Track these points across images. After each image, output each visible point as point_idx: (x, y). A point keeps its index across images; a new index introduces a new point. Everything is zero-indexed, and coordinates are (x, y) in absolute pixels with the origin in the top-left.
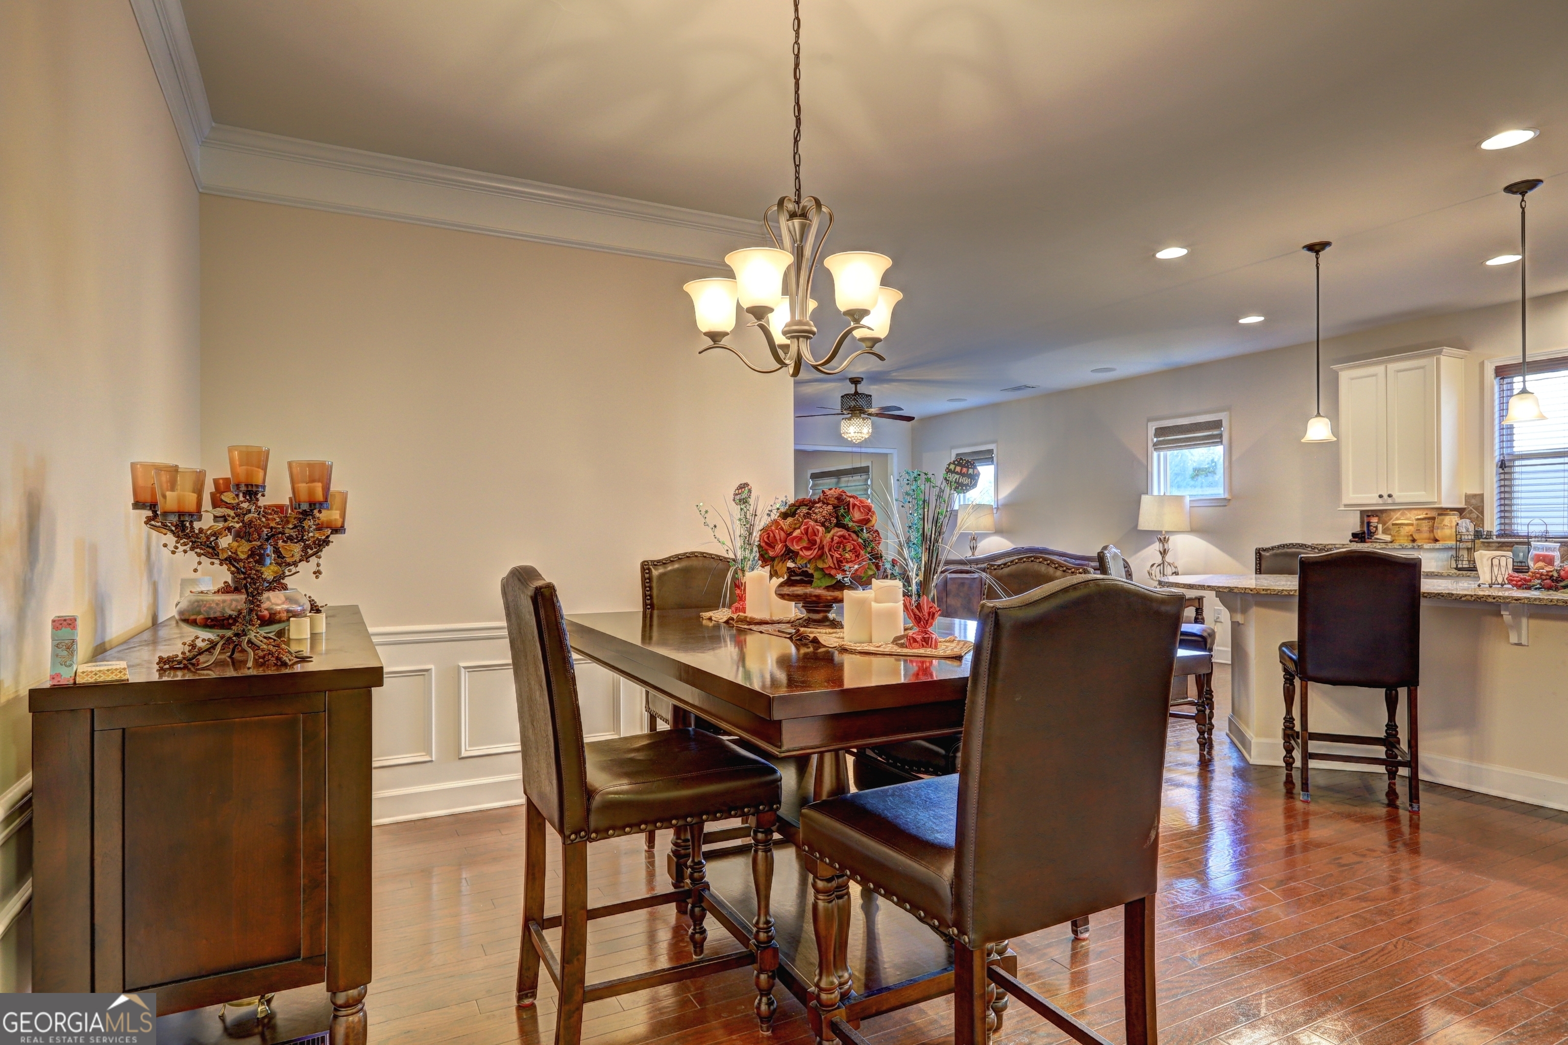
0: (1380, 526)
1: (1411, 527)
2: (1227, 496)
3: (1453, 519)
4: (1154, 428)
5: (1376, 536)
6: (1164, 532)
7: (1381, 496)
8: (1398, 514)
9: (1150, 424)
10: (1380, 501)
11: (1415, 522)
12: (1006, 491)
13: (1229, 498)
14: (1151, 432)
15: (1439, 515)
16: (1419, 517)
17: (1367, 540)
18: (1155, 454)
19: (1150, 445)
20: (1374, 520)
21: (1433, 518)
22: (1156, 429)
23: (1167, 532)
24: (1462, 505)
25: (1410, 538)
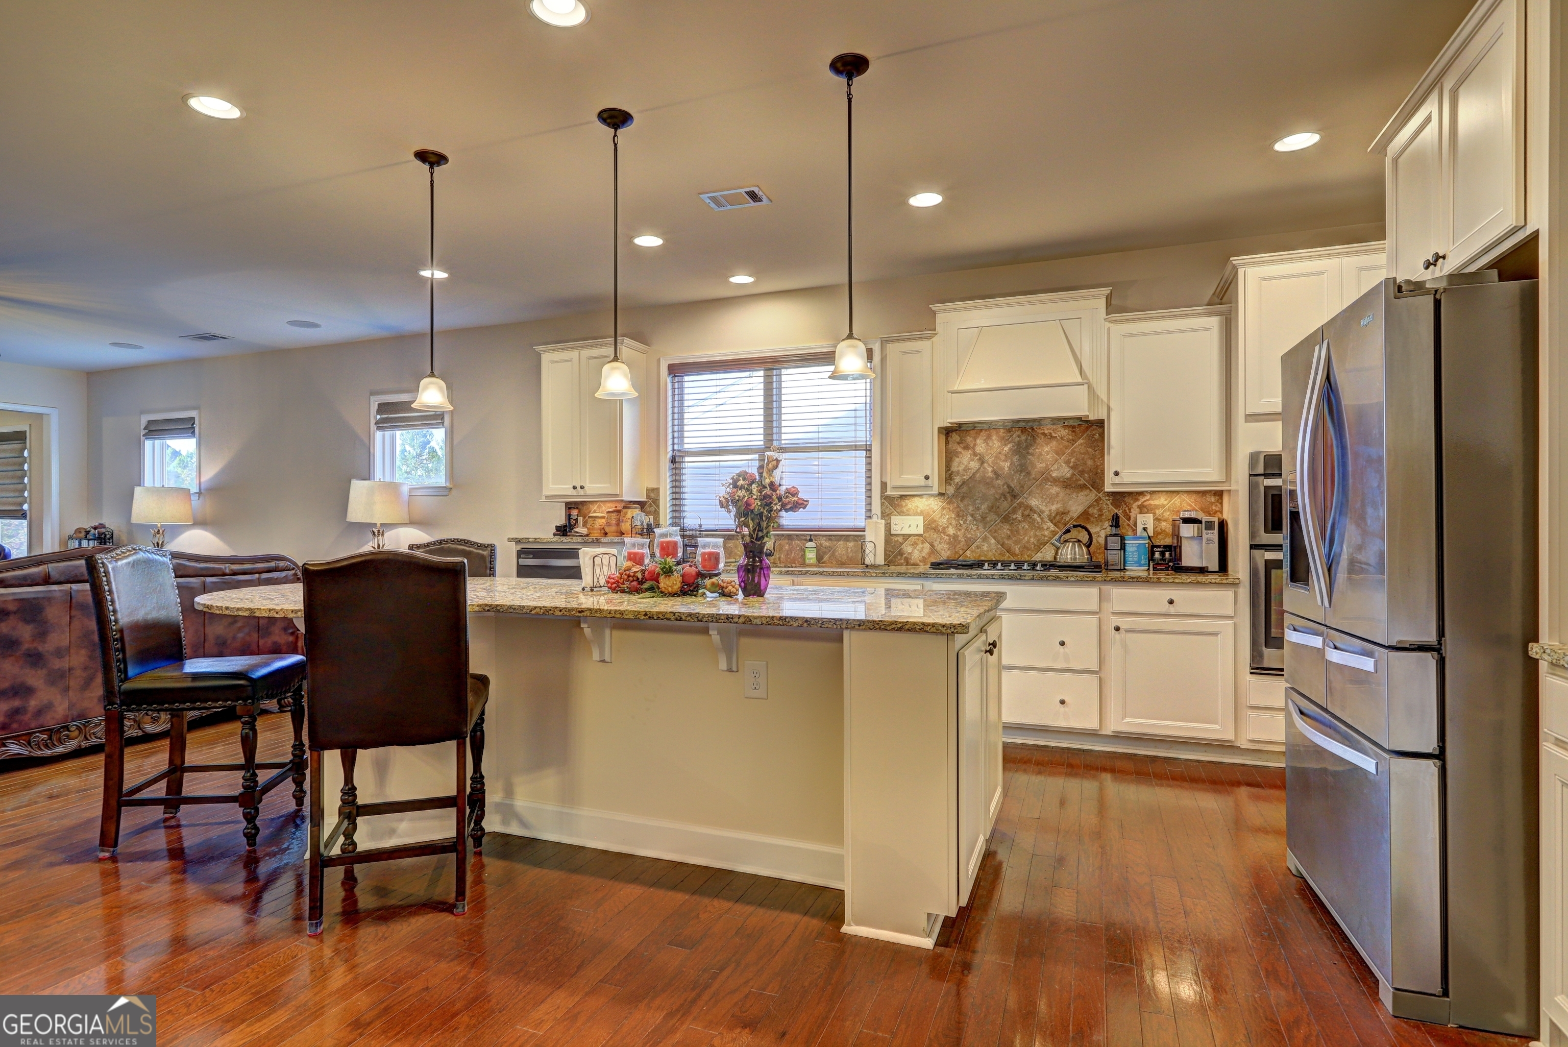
0: (581, 519)
1: (603, 520)
2: (448, 485)
3: (636, 512)
4: (377, 403)
5: (575, 530)
6: (378, 525)
7: (575, 488)
8: (595, 507)
9: (373, 398)
10: (574, 492)
11: (605, 515)
12: (209, 473)
13: (451, 486)
14: (374, 407)
15: (625, 507)
16: (610, 510)
17: (568, 534)
18: (379, 434)
19: (373, 422)
20: (574, 512)
21: (619, 512)
22: (380, 405)
23: (382, 525)
24: (644, 499)
25: (603, 531)
